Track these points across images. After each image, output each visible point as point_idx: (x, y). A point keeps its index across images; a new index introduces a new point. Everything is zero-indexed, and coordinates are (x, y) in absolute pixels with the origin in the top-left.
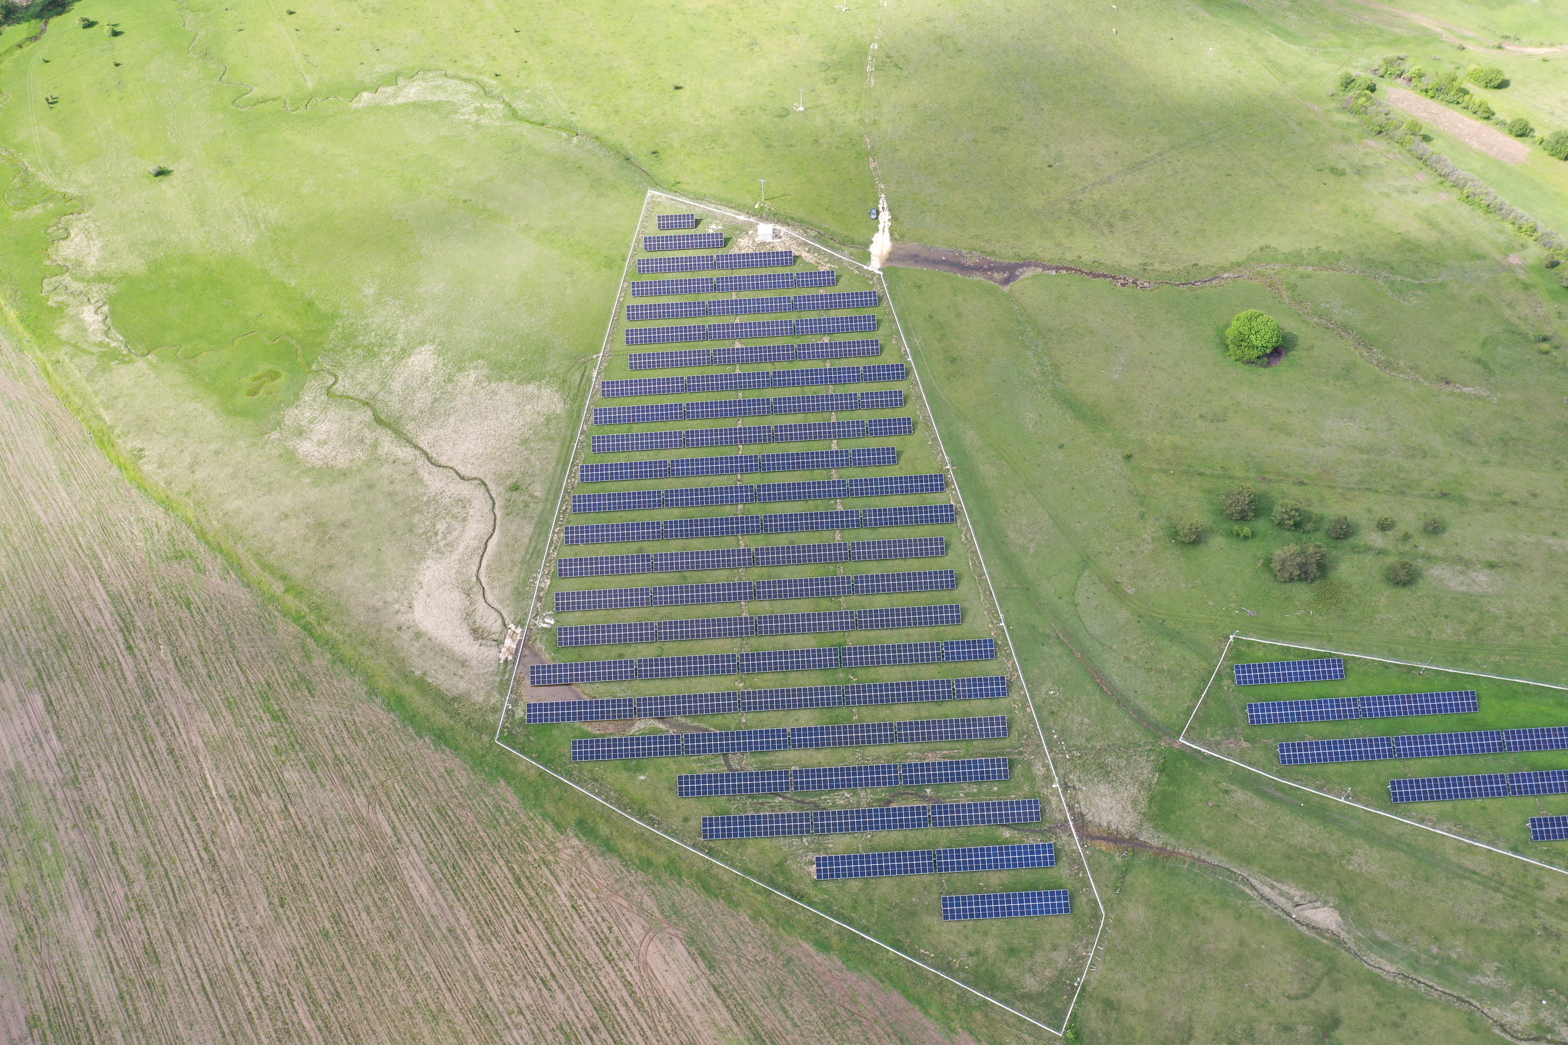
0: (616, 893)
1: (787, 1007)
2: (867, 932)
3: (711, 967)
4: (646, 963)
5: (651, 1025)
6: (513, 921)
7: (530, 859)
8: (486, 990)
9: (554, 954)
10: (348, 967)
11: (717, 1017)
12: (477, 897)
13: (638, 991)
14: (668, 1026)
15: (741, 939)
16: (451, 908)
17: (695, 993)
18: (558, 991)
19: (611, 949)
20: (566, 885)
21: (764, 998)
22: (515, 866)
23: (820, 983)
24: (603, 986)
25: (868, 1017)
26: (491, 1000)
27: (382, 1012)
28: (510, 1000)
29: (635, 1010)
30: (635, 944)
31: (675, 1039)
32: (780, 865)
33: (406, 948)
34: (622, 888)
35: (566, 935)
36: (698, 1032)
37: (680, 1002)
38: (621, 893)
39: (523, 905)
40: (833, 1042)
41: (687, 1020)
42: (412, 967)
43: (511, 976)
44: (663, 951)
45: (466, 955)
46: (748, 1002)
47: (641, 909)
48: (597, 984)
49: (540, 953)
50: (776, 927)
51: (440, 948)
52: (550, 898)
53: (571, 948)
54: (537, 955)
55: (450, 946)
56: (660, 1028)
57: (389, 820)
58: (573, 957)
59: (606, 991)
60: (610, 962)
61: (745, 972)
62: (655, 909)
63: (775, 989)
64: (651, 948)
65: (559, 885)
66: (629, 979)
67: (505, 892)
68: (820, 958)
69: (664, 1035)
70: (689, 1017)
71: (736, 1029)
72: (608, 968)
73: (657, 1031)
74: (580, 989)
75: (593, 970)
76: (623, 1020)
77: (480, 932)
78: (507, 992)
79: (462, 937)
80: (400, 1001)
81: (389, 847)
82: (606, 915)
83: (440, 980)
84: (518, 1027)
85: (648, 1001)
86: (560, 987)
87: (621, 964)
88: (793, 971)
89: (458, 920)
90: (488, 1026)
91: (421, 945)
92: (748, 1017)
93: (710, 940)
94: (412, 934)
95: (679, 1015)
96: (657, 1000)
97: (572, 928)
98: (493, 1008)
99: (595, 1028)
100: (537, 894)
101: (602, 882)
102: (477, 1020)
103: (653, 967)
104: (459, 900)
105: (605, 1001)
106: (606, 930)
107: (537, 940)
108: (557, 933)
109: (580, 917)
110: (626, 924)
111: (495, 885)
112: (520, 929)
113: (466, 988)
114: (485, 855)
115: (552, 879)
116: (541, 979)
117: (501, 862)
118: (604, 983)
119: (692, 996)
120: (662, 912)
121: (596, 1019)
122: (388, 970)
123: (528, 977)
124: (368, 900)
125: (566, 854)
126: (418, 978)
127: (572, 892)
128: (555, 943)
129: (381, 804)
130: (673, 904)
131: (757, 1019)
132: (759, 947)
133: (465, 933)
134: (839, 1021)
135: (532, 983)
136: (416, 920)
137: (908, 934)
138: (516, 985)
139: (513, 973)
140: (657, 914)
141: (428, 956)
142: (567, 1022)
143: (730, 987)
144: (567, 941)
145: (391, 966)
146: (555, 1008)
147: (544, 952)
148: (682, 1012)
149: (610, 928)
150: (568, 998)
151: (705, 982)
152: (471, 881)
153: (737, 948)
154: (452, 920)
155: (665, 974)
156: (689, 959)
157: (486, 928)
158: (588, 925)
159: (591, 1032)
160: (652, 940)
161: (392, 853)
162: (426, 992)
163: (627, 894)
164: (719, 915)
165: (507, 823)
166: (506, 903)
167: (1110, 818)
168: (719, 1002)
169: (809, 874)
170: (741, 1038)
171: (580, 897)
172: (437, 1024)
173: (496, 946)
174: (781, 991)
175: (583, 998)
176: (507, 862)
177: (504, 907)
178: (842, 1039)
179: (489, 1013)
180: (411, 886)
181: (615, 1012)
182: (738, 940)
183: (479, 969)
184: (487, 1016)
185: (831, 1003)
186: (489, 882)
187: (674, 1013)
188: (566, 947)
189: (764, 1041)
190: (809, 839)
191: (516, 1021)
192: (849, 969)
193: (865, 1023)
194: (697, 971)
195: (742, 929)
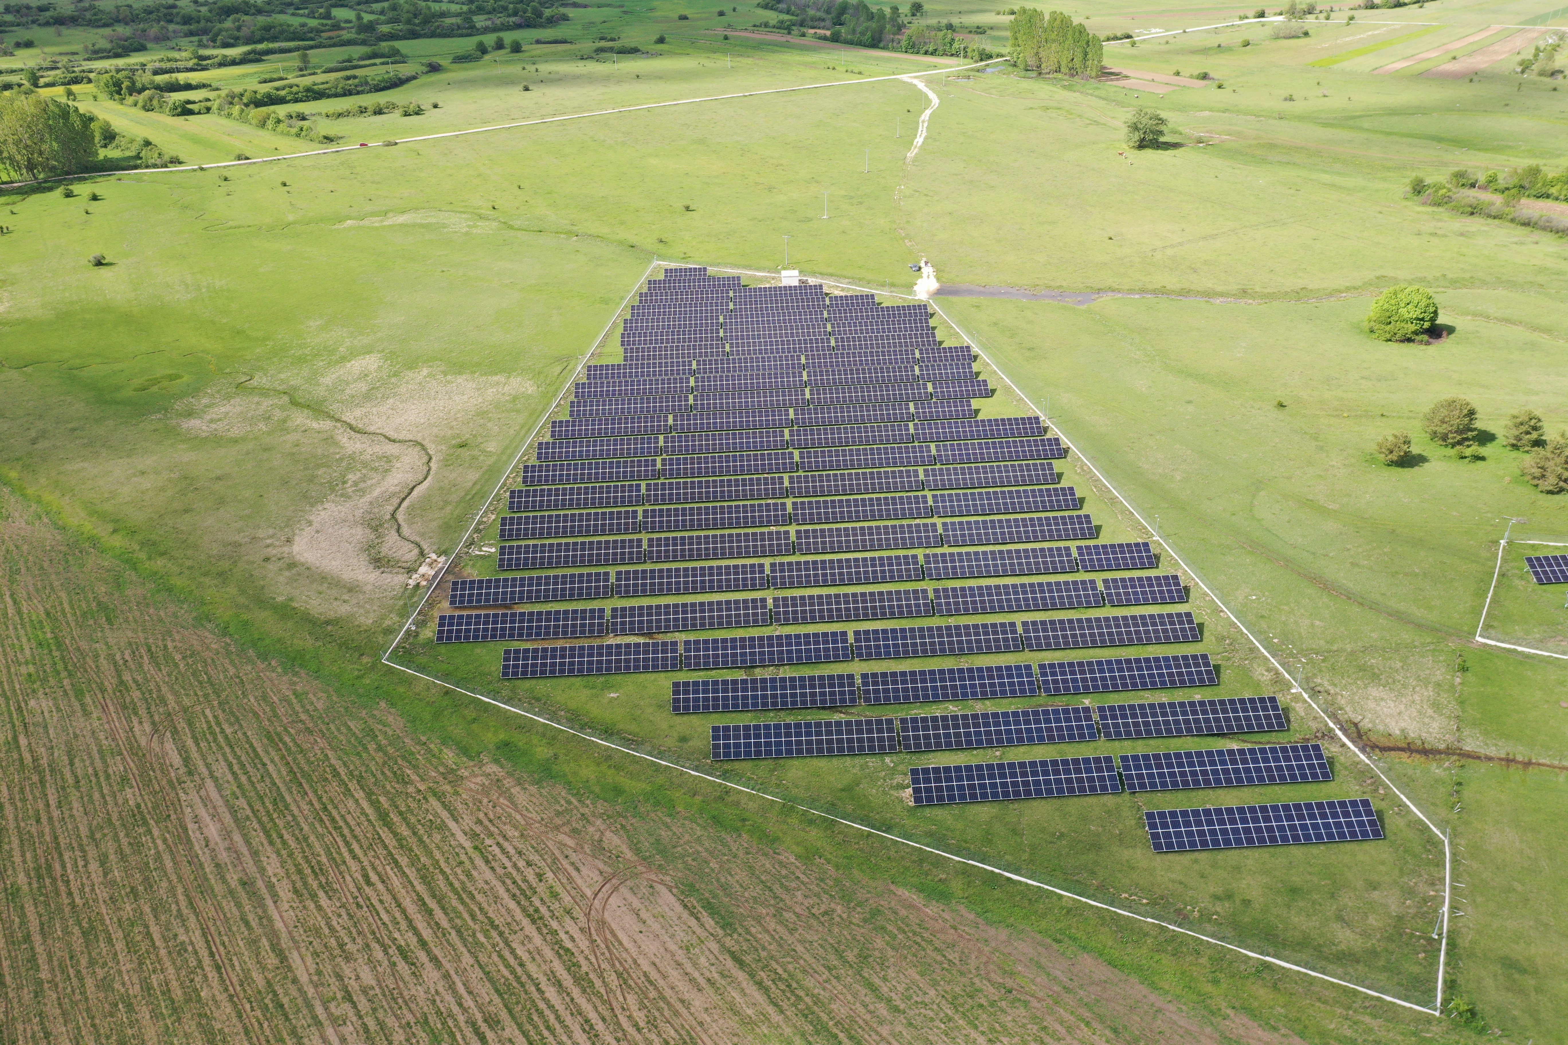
0: (557, 828)
1: (877, 981)
2: (1017, 871)
3: (727, 925)
4: (602, 924)
5: (607, 1014)
6: (363, 869)
7: (411, 789)
8: (290, 968)
9: (430, 912)
10: (37, 938)
11: (738, 998)
12: (306, 839)
13: (583, 962)
14: (640, 1017)
15: (782, 885)
16: (255, 854)
17: (695, 965)
18: (429, 966)
19: (537, 903)
20: (468, 821)
21: (829, 969)
22: (382, 799)
23: (937, 943)
24: (516, 957)
25: (1040, 994)
26: (295, 981)
27: (75, 1004)
28: (332, 980)
29: (576, 993)
30: (583, 896)
31: (653, 1036)
32: (848, 789)
33: (154, 910)
34: (569, 822)
35: (457, 885)
36: (701, 1024)
37: (665, 977)
38: (566, 829)
39: (386, 847)
40: (974, 1034)
41: (679, 1006)
42: (156, 936)
43: (342, 946)
44: (636, 903)
45: (265, 918)
46: (800, 976)
47: (599, 848)
48: (507, 954)
49: (404, 912)
50: (848, 868)
51: (219, 907)
52: (437, 837)
53: (463, 903)
54: (398, 915)
55: (239, 905)
56: (623, 1020)
57: (183, 751)
58: (466, 916)
59: (522, 965)
60: (534, 922)
61: (792, 931)
62: (624, 848)
63: (850, 956)
64: (614, 901)
65: (457, 821)
66: (568, 944)
67: (358, 831)
68: (932, 909)
69: (631, 1031)
70: (682, 1001)
71: (776, 1018)
72: (530, 929)
73: (618, 1024)
74: (471, 961)
75: (501, 934)
76: (551, 1007)
77: (299, 885)
78: (327, 969)
79: (264, 891)
80: (117, 986)
81: (170, 782)
82: (535, 858)
83: (204, 953)
84: (338, 1022)
85: (601, 976)
86: (434, 959)
87: (554, 924)
88: (883, 928)
89: (262, 870)
90: (279, 1021)
91: (183, 904)
92: (798, 997)
93: (724, 888)
94: (172, 890)
95: (663, 998)
96: (619, 975)
97: (469, 875)
98: (294, 992)
99: (493, 1022)
100: (415, 833)
101: (534, 815)
102: (259, 1013)
103: (614, 926)
104: (271, 843)
105: (517, 978)
106: (532, 878)
107: (402, 893)
108: (441, 883)
109: (487, 862)
110: (570, 869)
111: (341, 823)
112: (374, 878)
113: (251, 964)
114: (334, 787)
115: (445, 815)
116: (399, 948)
117: (360, 795)
118: (519, 952)
119: (689, 968)
120: (637, 851)
121: (497, 1006)
122: (109, 940)
123: (375, 946)
124: (110, 847)
125: (475, 783)
126: (163, 952)
127: (478, 829)
128: (434, 896)
129: (175, 732)
130: (658, 841)
131: (817, 1001)
132: (817, 895)
133: (270, 887)
134: (983, 1001)
135: (379, 954)
136: (186, 870)
137: (1093, 873)
138: (348, 958)
139: (346, 940)
140: (629, 855)
141: (192, 919)
142: (439, 1013)
143: (763, 954)
144: (456, 893)
145: (117, 935)
146: (420, 992)
147: (412, 909)
148: (668, 993)
149: (540, 877)
150: (447, 976)
151: (714, 946)
152: (301, 820)
153: (776, 898)
154: (251, 868)
155: (638, 937)
156: (685, 915)
157: (310, 880)
158: (500, 871)
159: (484, 1028)
160: (616, 889)
161: (173, 788)
162: (171, 971)
163: (574, 830)
164: (741, 854)
165: (380, 748)
166: (355, 846)
167: (1403, 725)
168: (741, 976)
169: (901, 800)
170: (788, 1031)
171: (491, 835)
172: (179, 1020)
173: (324, 901)
174: (864, 957)
175: (476, 974)
176: (369, 795)
177: (351, 851)
178: (992, 1029)
179: (285, 1001)
180: (191, 826)
181: (535, 995)
182: (777, 888)
183: (284, 935)
184: (282, 1006)
185: (962, 974)
186: (333, 821)
187: (653, 994)
188: (455, 902)
189: (836, 1037)
190: (895, 758)
191: (336, 1012)
192: (990, 923)
193: (1035, 1003)
194: (699, 931)
195: (784, 872)
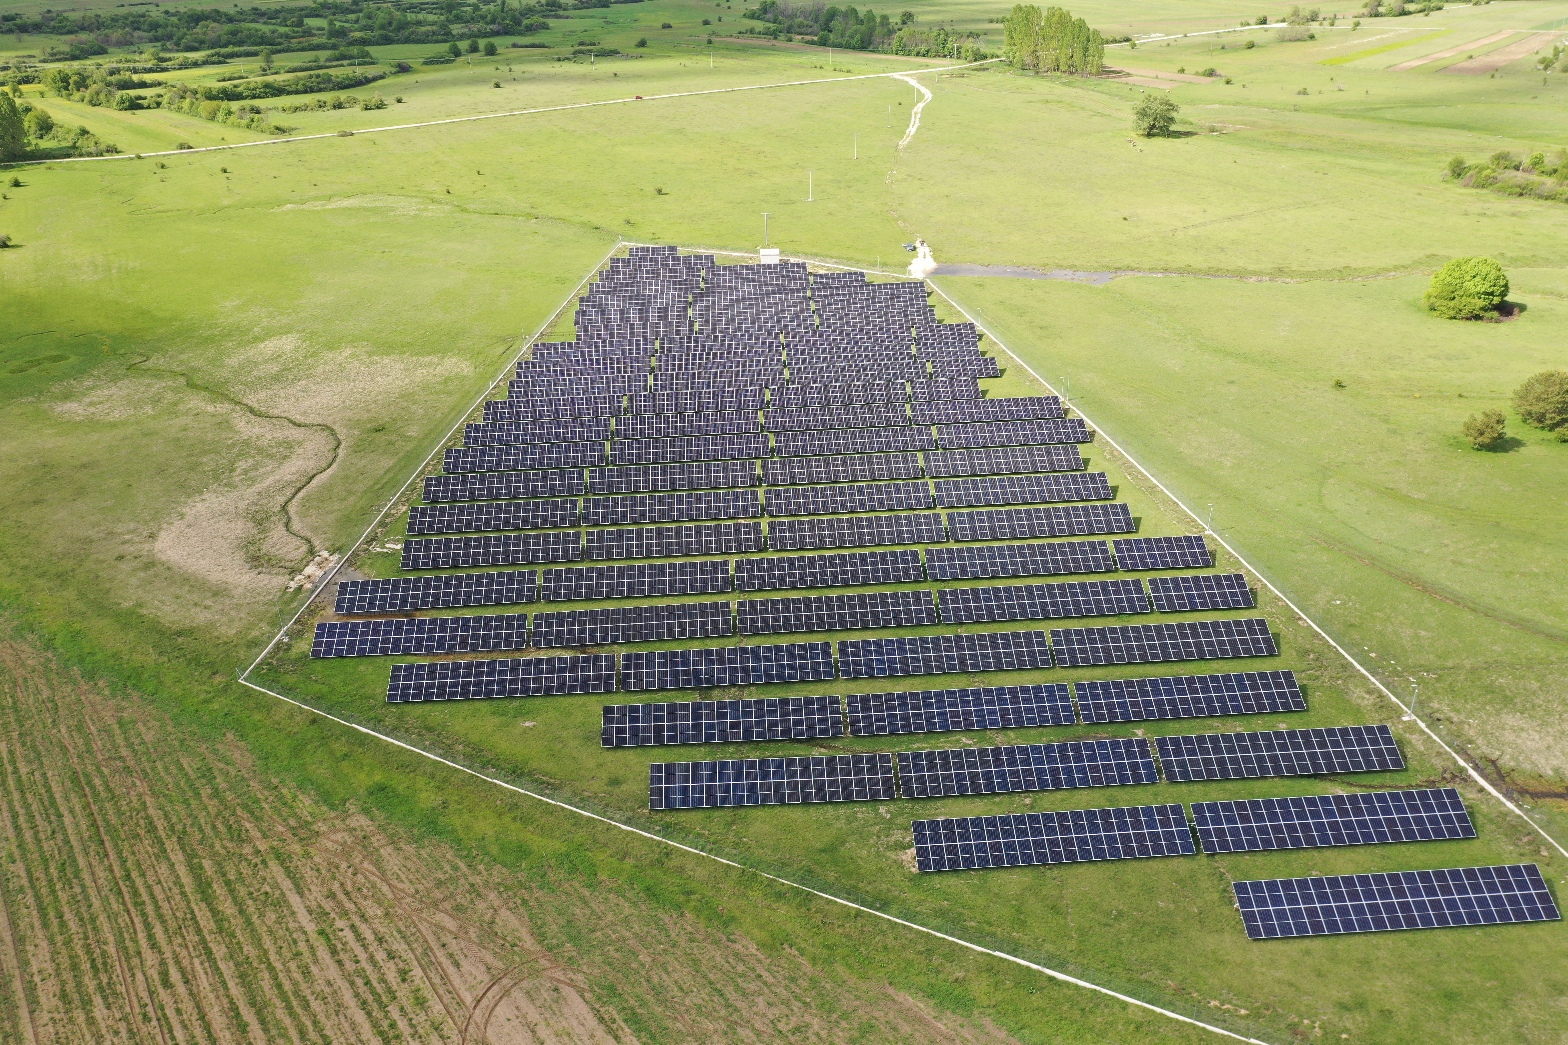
0: (435, 904)
2: (1062, 967)
6: (163, 963)
7: (247, 850)
12: (93, 919)
15: (737, 987)
16: (19, 940)
19: (395, 1014)
20: (316, 894)
22: (207, 864)
30: (460, 1003)
32: (830, 849)
34: (452, 896)
35: (287, 986)
38: (447, 905)
39: (199, 932)
44: (533, 1015)
47: (489, 933)
50: (829, 961)
52: (271, 917)
53: (292, 1013)
62: (524, 933)
64: (502, 1011)
65: (301, 894)
67: (165, 908)
68: (947, 1023)
77: (70, 986)
79: (20, 995)
82: (399, 947)
89: (24, 965)
93: (657, 991)
97: (306, 972)
100: (242, 912)
101: (406, 886)
104: (45, 925)
106: (392, 977)
107: (209, 999)
108: (266, 984)
109: (334, 952)
110: (446, 963)
111: (145, 897)
112: (175, 976)
114: (146, 847)
115: (287, 885)
117: (178, 857)
120: (540, 936)
125: (333, 840)
127: (328, 905)
128: (253, 1004)
130: (570, 922)
132: (786, 1003)
133: (31, 989)
137: (1167, 969)
140: (529, 942)
144: (285, 999)
149: (404, 975)
152: (92, 892)
153: (728, 1006)
154: (10, 962)
156: (600, 1032)
157: (87, 979)
158: (349, 966)
160: (506, 993)
163: (458, 908)
164: (682, 941)
165: (216, 794)
166: (158, 931)
167: (1555, 762)
169: (901, 865)
171: (345, 913)
173: (99, 1011)
176: (190, 857)
177: (151, 937)
182: (729, 991)
186: (135, 893)
188: (281, 1013)
190: (892, 807)
195: (741, 968)
